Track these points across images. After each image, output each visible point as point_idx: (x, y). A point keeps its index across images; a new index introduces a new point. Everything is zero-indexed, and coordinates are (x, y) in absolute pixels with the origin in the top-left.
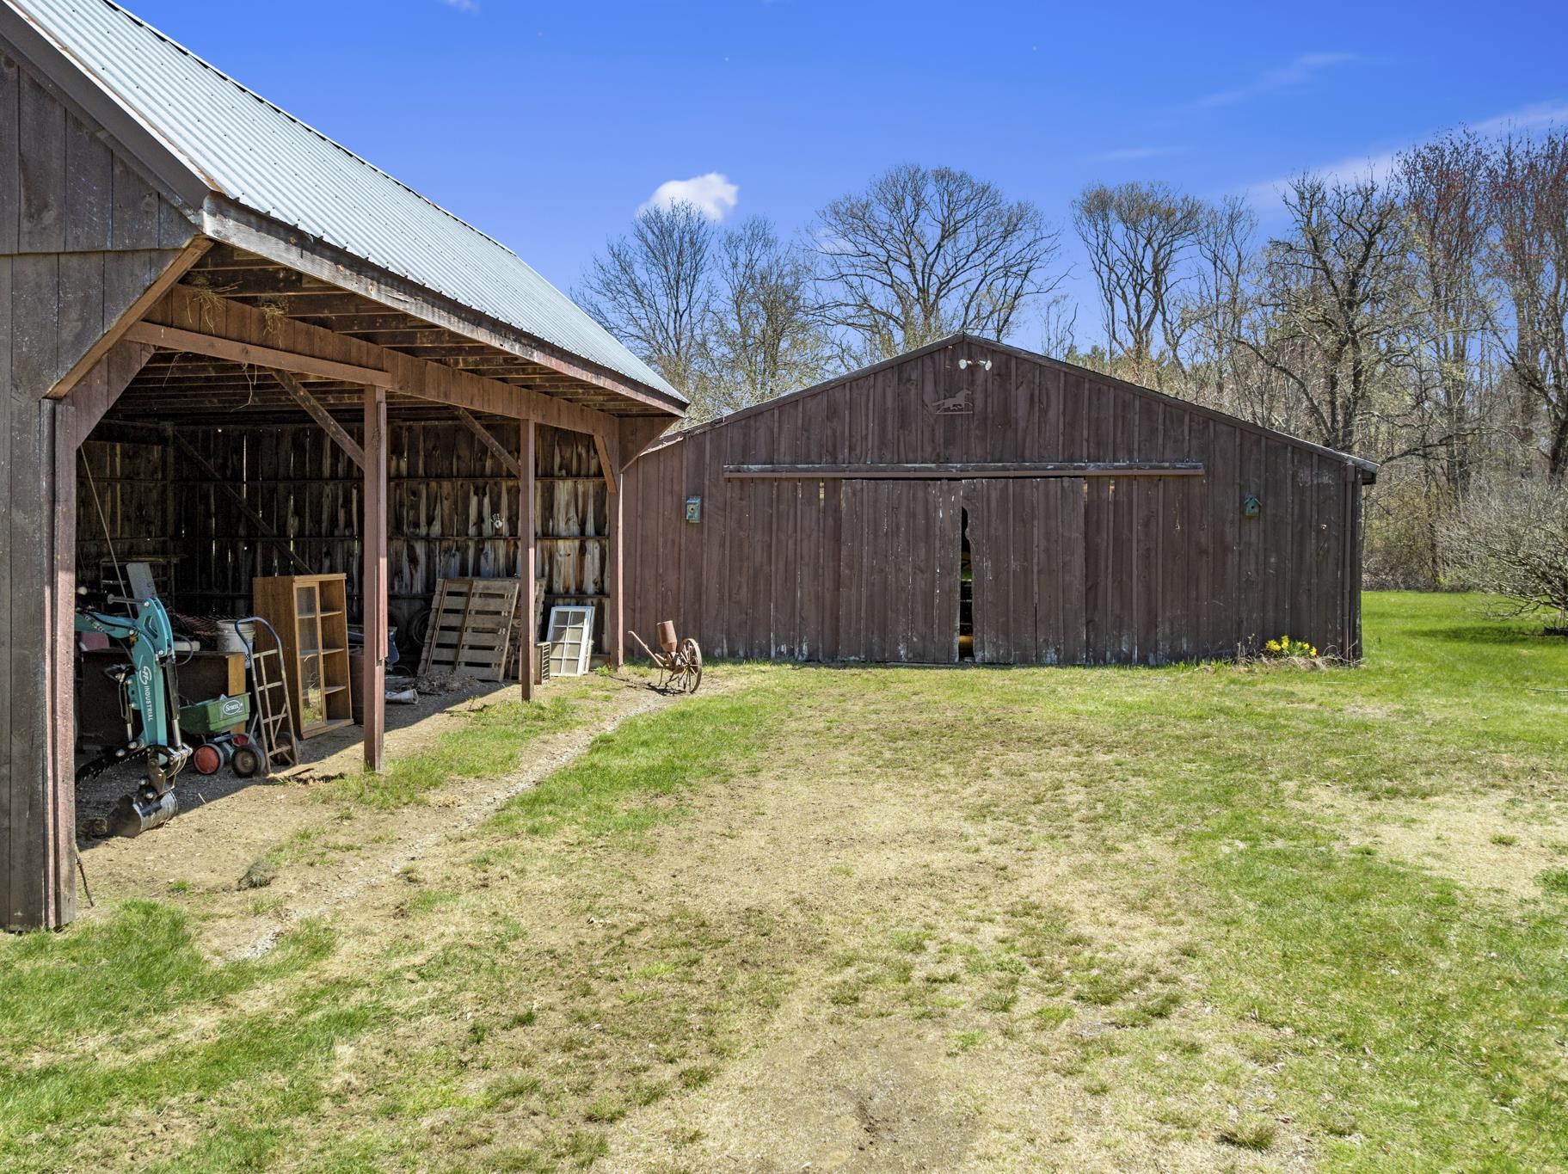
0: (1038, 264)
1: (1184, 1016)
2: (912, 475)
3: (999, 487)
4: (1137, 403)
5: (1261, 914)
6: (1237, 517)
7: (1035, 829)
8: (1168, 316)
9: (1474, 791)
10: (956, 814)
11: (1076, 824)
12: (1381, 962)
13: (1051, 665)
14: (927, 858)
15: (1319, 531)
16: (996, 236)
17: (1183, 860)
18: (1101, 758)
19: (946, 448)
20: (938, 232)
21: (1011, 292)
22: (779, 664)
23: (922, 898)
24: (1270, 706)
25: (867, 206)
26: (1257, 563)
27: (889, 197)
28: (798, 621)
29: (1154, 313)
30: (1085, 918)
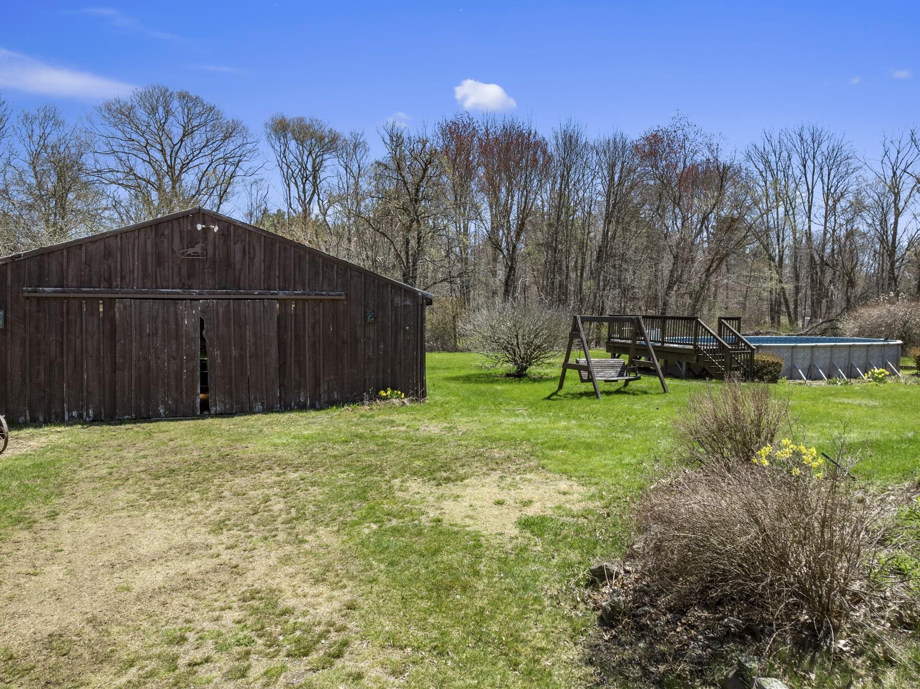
0: (245, 159)
1: (351, 654)
2: (166, 296)
3: (224, 305)
4: (307, 256)
5: (388, 572)
6: (363, 322)
7: (254, 534)
8: (321, 197)
9: (484, 474)
10: (203, 530)
11: (279, 526)
12: (451, 592)
13: (259, 412)
14: (185, 567)
15: (405, 330)
16: (219, 138)
17: (343, 542)
18: (292, 476)
19: (188, 280)
20: (181, 132)
21: (229, 174)
22: (71, 425)
23: (183, 599)
24: (383, 430)
25: (132, 108)
26: (373, 348)
27: (147, 104)
28: (85, 394)
29: (313, 194)
30: (289, 594)
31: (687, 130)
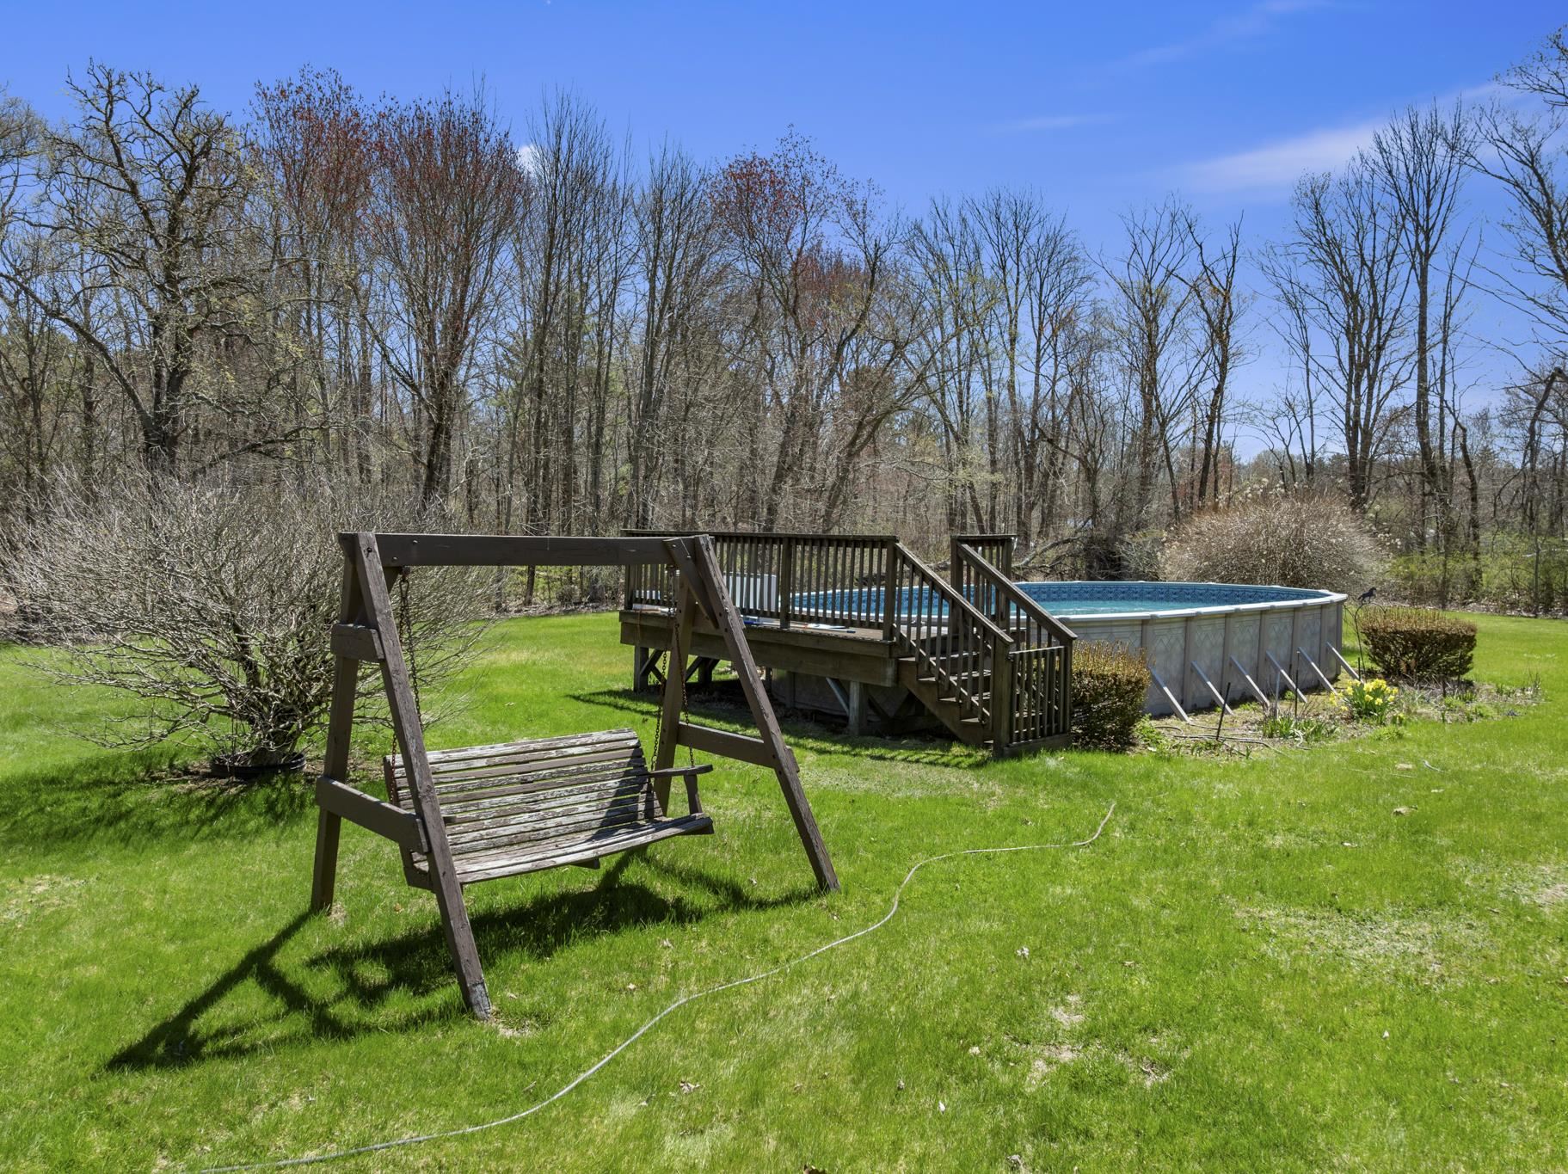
31: (809, 168)
